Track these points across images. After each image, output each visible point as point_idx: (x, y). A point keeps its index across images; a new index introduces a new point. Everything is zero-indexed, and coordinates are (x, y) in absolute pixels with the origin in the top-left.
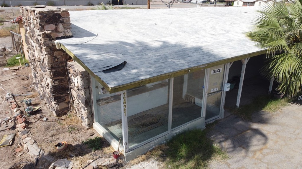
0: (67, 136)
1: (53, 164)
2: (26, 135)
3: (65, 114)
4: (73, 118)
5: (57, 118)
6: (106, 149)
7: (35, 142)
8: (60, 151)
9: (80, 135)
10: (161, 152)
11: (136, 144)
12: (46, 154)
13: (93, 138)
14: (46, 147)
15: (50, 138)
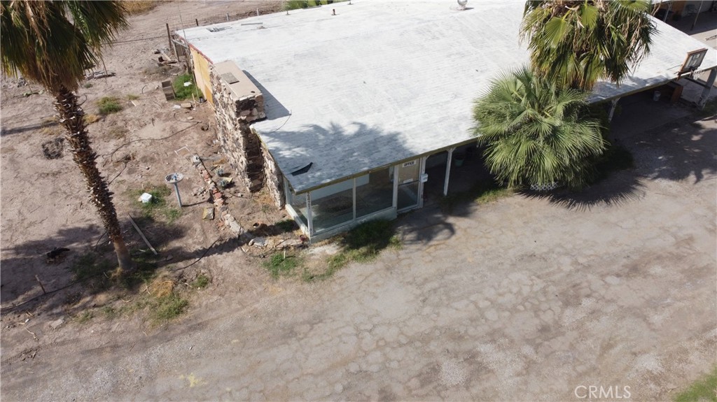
0: (262, 216)
1: (252, 240)
2: (225, 212)
3: (258, 190)
4: (267, 196)
5: (251, 194)
6: (295, 232)
7: (235, 219)
8: (257, 229)
9: (273, 216)
10: (343, 238)
11: (323, 229)
12: (245, 231)
13: (285, 219)
14: (245, 225)
15: (247, 216)
